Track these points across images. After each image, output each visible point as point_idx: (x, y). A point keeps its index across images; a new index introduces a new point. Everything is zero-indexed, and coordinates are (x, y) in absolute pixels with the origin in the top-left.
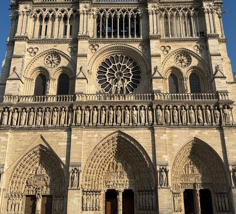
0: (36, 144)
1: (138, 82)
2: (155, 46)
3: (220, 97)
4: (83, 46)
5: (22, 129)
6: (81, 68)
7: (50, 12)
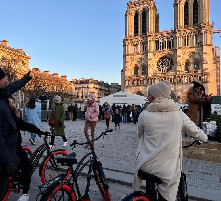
0: (137, 91)
1: (172, 67)
2: (179, 52)
3: (204, 71)
4: (150, 55)
5: (132, 86)
6: (149, 64)
7: (137, 42)
